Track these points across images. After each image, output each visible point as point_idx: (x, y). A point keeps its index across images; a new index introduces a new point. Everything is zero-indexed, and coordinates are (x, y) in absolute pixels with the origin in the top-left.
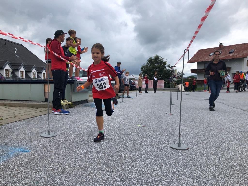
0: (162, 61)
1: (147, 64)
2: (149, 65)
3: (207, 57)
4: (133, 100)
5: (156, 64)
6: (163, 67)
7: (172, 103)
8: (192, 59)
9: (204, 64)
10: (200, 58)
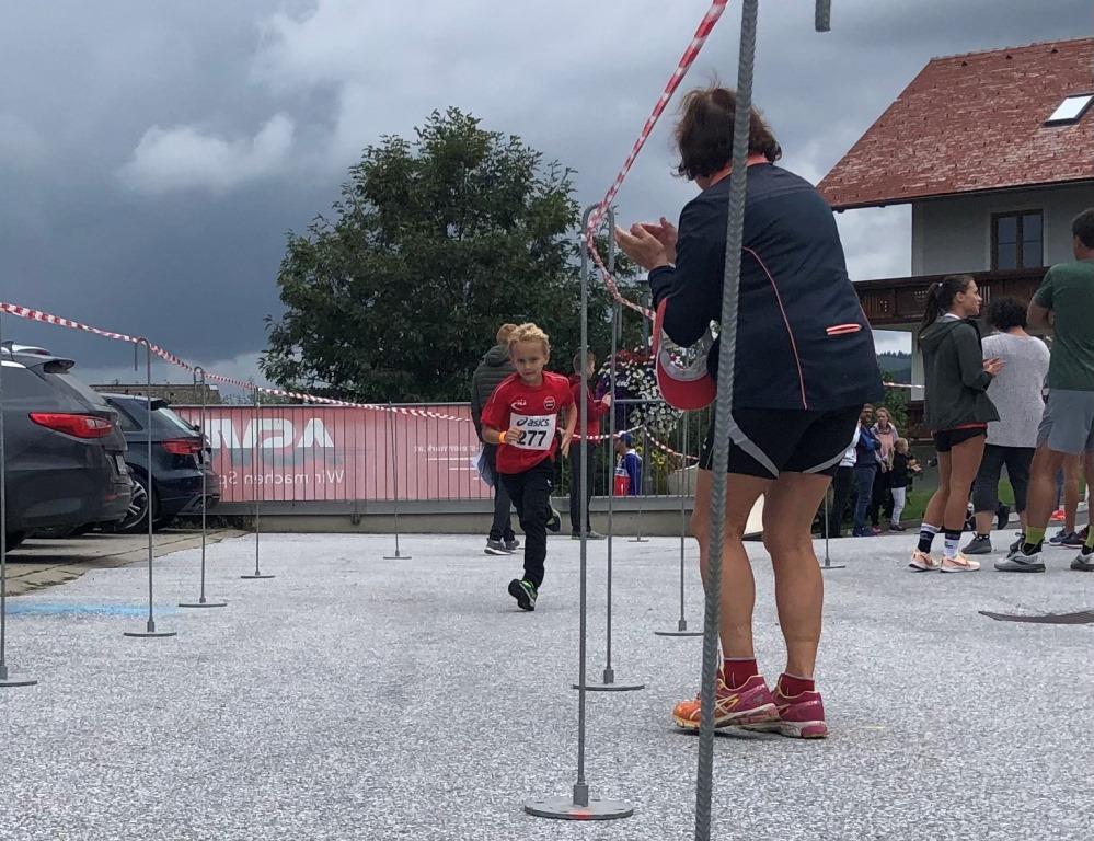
0: (519, 187)
1: (356, 215)
2: (370, 236)
3: (1019, 146)
4: (152, 643)
5: (449, 220)
6: (535, 254)
7: (608, 675)
8: (855, 167)
9: (988, 220)
10: (948, 159)
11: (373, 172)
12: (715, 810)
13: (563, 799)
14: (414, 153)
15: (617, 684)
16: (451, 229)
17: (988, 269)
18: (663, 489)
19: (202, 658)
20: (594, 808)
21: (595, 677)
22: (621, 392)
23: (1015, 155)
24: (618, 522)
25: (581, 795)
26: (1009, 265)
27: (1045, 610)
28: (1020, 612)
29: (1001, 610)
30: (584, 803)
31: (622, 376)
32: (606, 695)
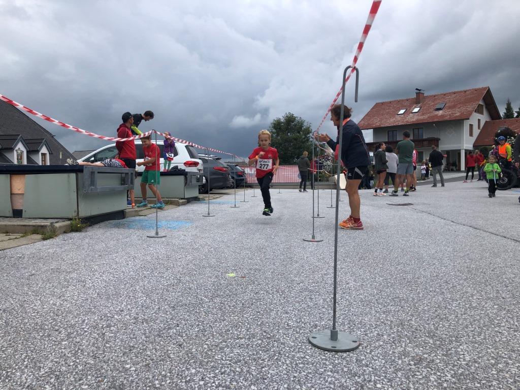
0: (301, 126)
2: (274, 135)
4: (235, 209)
5: (289, 132)
6: (304, 138)
7: (318, 215)
8: (363, 122)
9: (387, 132)
10: (379, 121)
11: (275, 124)
12: (338, 240)
13: (310, 238)
14: (282, 120)
15: (320, 216)
16: (289, 134)
17: (387, 140)
18: (328, 181)
19: (244, 212)
20: (316, 240)
21: (316, 215)
22: (320, 163)
23: (392, 120)
24: (320, 187)
25: (313, 237)
26: (391, 140)
27: (399, 203)
28: (394, 204)
29: (390, 203)
30: (314, 239)
31: (320, 160)
32: (318, 219)
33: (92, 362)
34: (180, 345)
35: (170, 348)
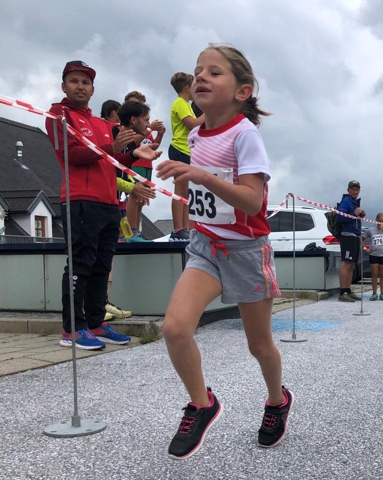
33: (244, 477)
34: (345, 463)
35: (333, 465)
